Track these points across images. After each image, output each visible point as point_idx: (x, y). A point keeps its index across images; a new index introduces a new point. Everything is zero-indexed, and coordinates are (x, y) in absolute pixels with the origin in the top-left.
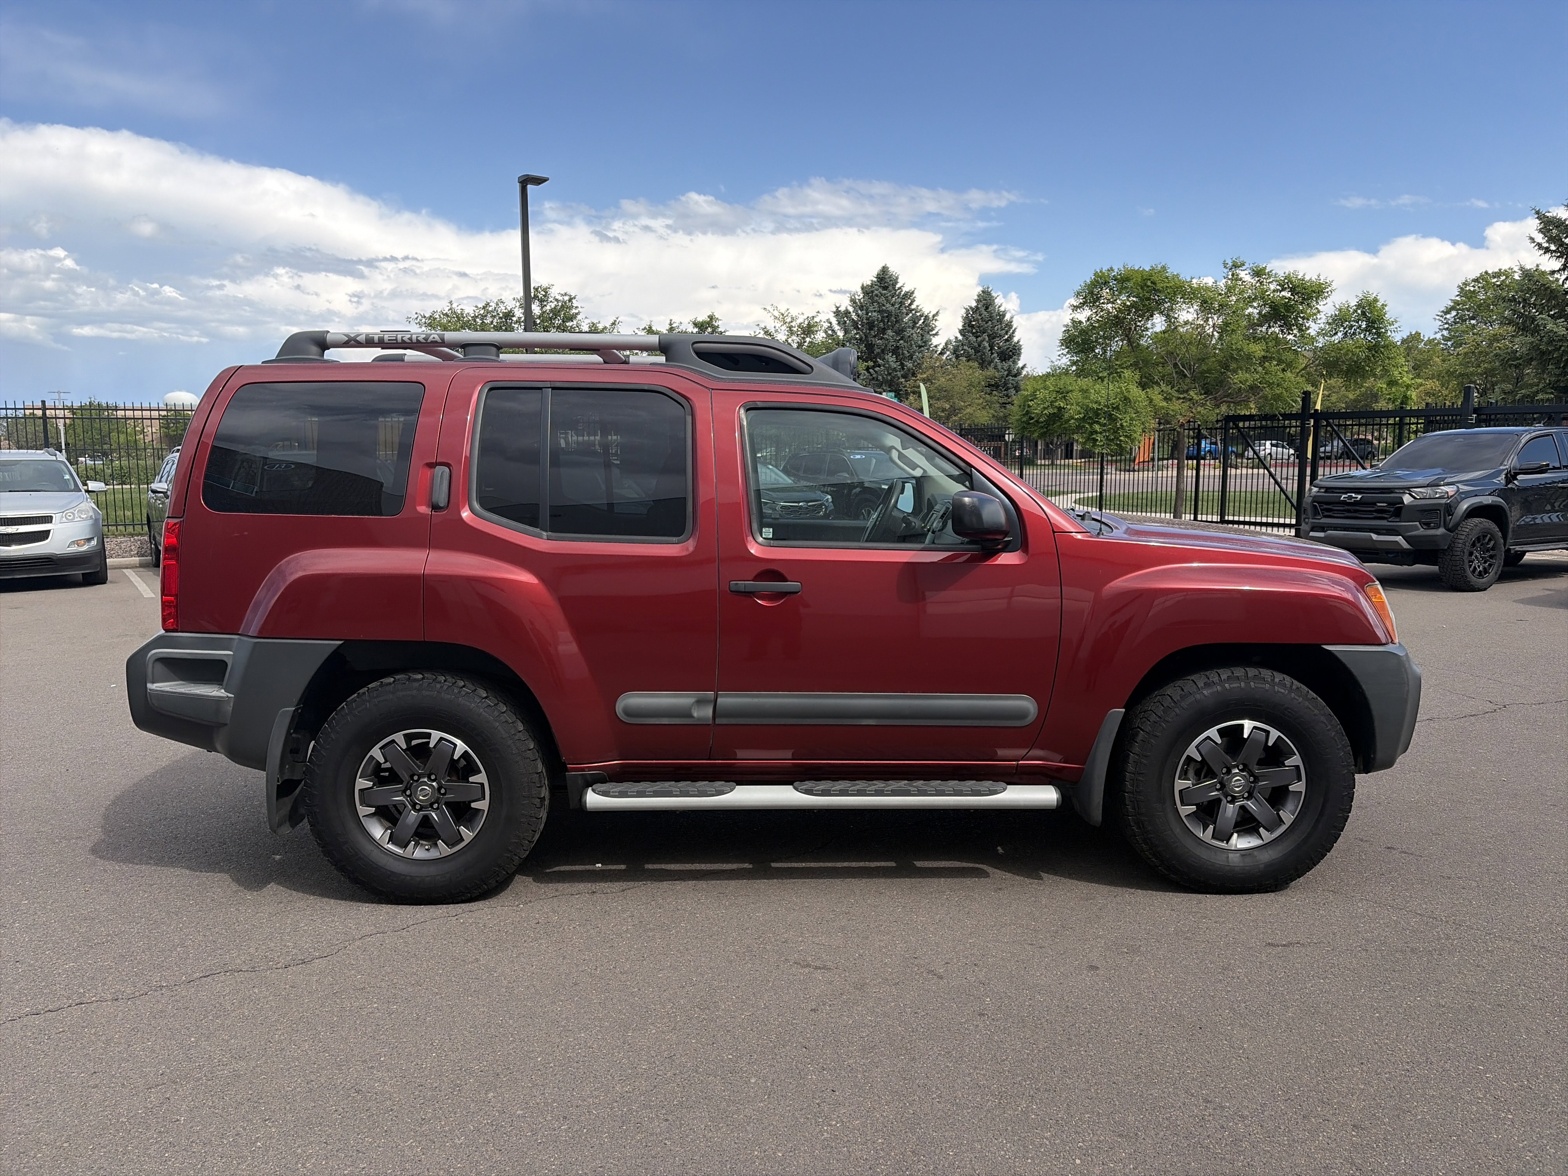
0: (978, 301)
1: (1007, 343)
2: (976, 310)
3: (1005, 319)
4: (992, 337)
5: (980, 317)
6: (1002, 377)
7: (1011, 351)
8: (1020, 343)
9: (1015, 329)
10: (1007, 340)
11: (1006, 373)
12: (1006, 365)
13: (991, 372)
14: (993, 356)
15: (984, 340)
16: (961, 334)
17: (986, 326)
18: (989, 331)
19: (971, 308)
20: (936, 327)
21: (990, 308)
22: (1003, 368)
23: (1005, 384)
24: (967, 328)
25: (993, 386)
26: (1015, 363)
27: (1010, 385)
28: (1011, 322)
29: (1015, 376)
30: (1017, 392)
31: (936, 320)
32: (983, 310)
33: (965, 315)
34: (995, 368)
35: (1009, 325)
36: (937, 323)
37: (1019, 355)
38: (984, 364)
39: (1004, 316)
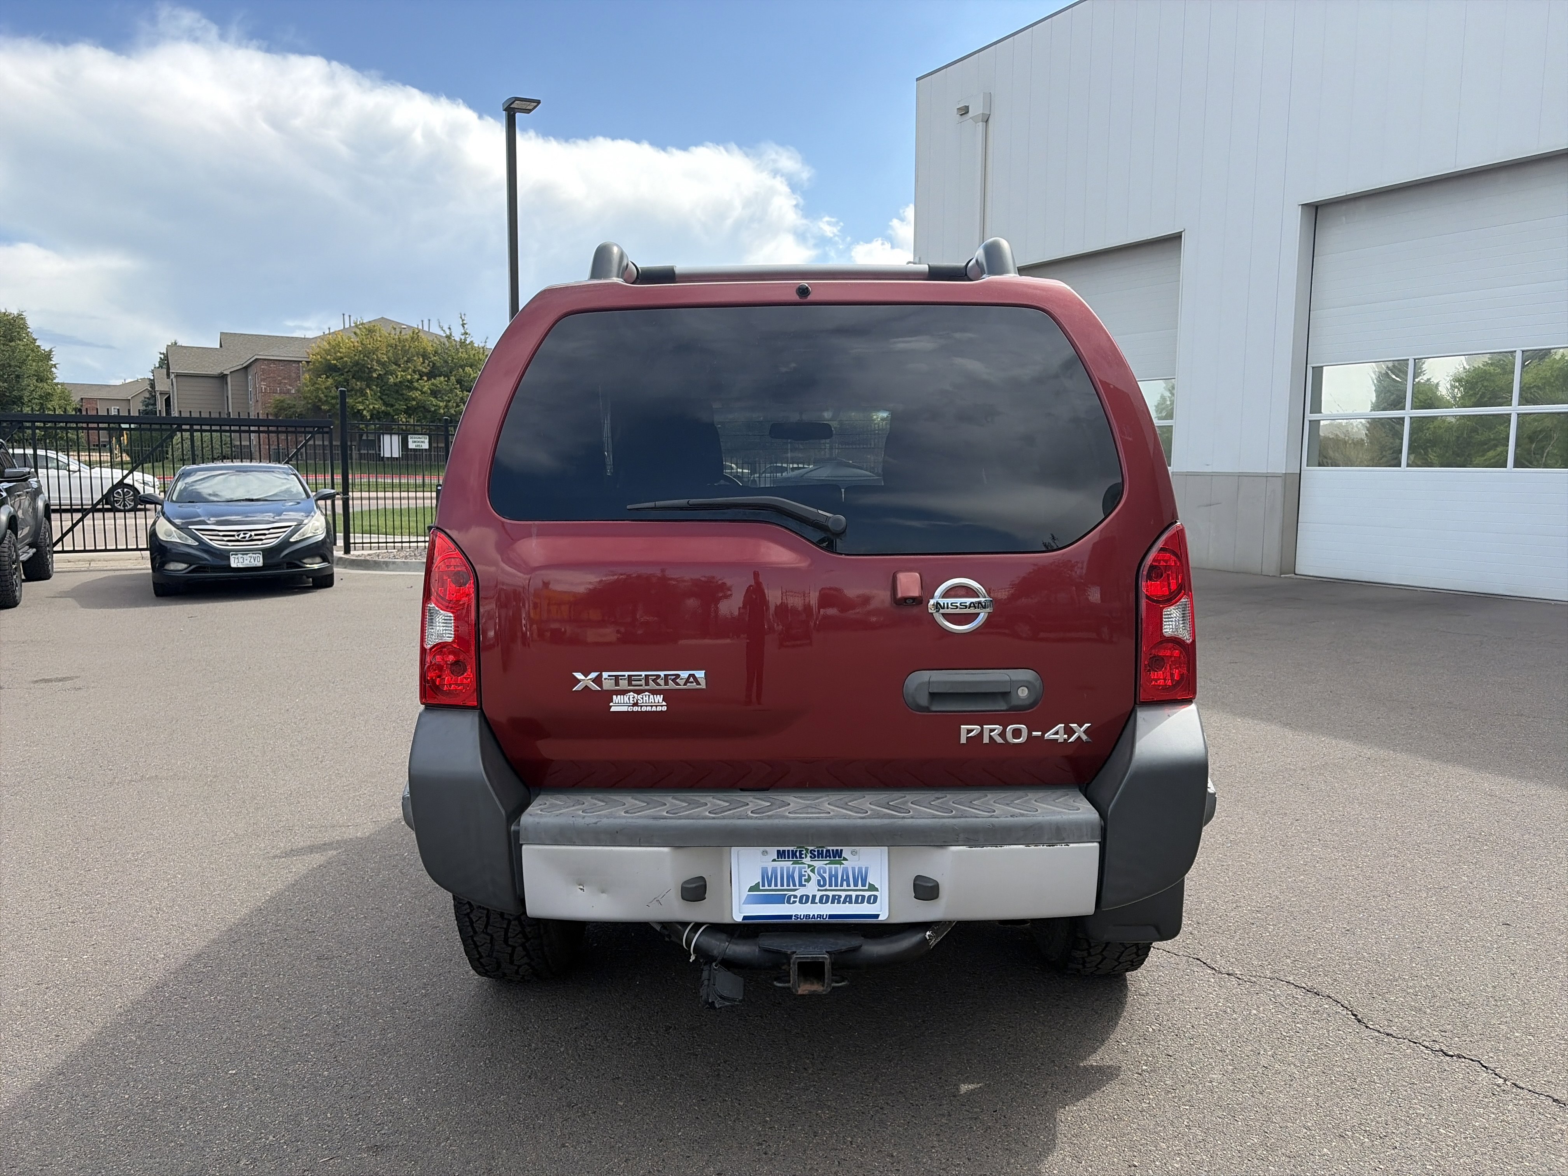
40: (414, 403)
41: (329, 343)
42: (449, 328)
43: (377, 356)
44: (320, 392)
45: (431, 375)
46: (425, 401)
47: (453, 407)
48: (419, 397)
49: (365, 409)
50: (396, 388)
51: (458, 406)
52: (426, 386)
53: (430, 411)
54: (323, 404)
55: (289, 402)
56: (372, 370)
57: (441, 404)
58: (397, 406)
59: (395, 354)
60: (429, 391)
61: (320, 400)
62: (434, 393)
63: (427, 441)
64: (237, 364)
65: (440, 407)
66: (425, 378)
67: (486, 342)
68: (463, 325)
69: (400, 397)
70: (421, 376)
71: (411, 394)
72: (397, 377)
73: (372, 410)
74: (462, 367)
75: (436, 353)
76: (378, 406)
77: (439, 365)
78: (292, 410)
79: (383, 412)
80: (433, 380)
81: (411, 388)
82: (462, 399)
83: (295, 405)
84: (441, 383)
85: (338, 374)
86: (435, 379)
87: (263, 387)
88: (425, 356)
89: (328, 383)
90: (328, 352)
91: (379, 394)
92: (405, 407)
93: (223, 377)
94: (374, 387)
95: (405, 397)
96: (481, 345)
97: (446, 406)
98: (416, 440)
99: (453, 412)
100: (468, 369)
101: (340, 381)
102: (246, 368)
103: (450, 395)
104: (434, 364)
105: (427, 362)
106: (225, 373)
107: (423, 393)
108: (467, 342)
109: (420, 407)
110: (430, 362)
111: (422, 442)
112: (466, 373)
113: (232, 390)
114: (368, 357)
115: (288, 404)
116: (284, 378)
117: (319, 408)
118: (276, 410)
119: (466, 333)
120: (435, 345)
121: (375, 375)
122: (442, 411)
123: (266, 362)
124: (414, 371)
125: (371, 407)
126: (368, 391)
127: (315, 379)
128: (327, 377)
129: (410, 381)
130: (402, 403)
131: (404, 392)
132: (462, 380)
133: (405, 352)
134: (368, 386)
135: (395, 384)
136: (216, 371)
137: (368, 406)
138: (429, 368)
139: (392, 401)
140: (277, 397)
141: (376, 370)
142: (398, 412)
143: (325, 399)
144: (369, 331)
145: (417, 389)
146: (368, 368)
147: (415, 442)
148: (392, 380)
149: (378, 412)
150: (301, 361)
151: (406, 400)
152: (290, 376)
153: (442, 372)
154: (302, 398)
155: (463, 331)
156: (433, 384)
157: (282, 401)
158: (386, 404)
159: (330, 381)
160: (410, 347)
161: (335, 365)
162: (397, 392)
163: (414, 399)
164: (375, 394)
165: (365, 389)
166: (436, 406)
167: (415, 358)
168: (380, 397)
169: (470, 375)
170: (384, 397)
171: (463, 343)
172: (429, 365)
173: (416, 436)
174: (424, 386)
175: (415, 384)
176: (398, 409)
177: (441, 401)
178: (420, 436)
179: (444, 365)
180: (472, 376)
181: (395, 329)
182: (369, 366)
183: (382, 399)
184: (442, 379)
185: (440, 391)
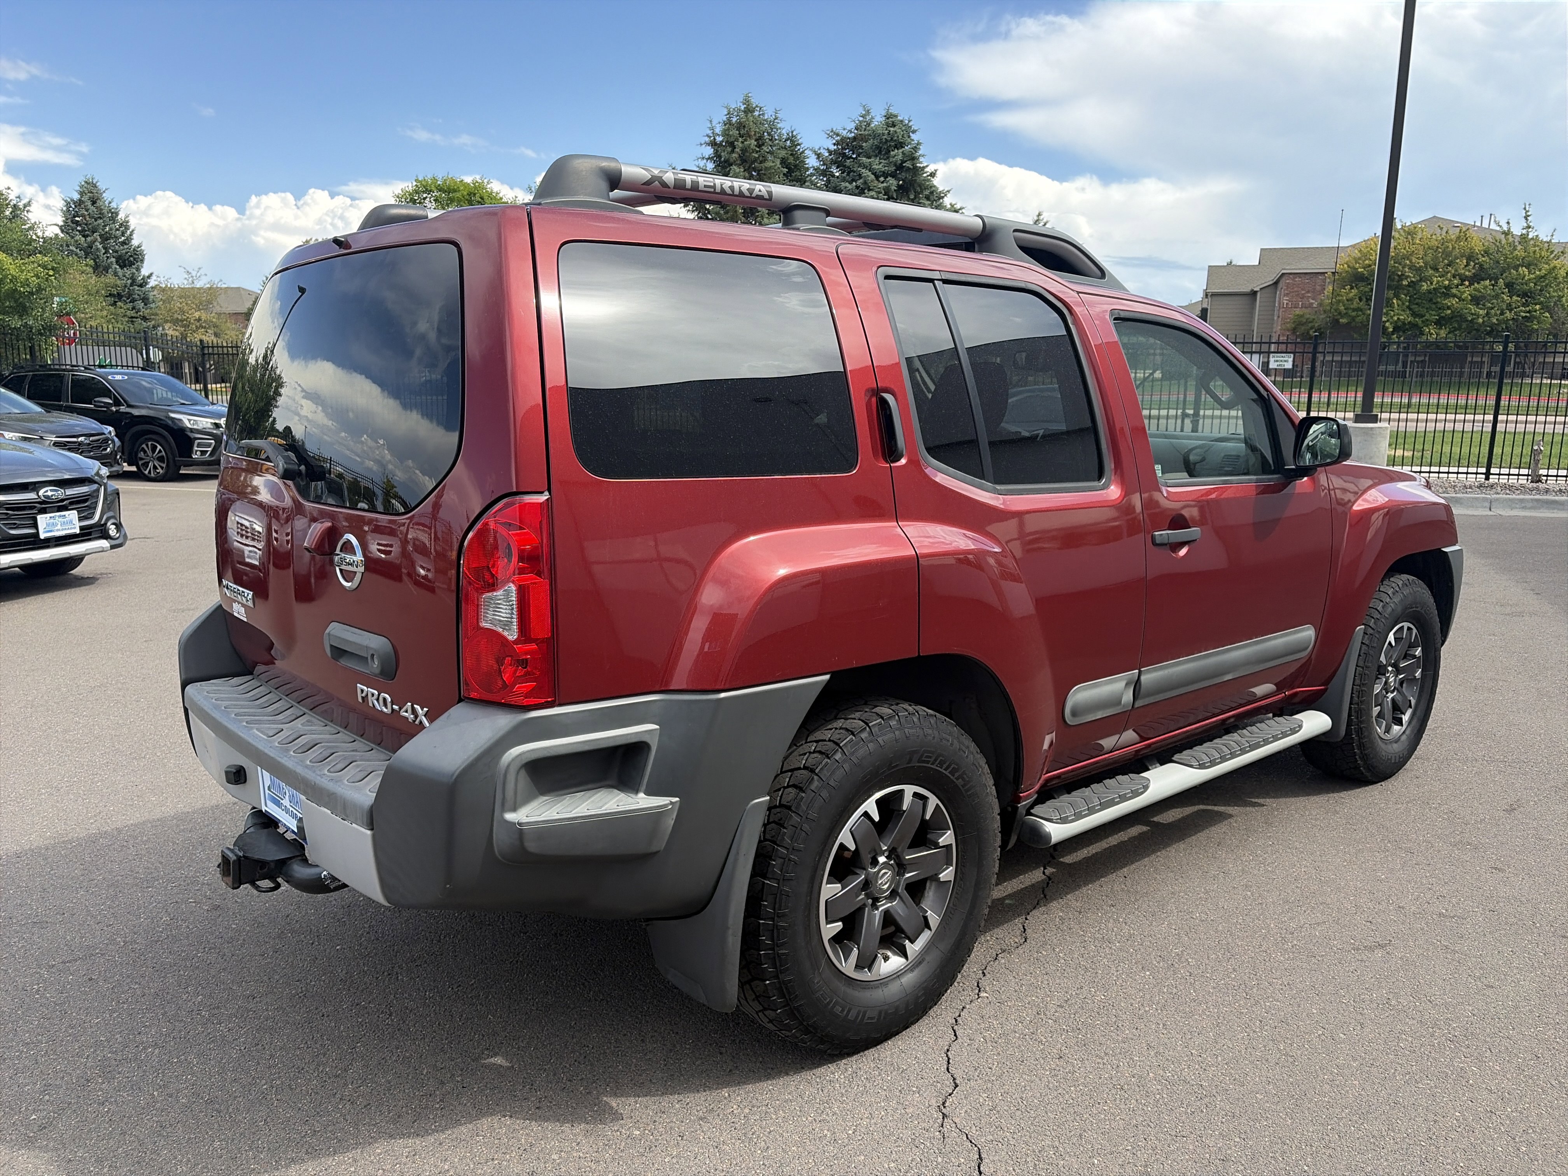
0: (82, 194)
1: (126, 247)
2: (79, 203)
3: (119, 217)
4: (105, 238)
5: (86, 213)
6: (126, 286)
7: (131, 256)
8: (142, 248)
9: (133, 231)
10: (124, 243)
11: (129, 282)
12: (128, 272)
13: (110, 279)
14: (109, 261)
15: (96, 240)
16: (62, 231)
17: (96, 223)
18: (100, 231)
19: (72, 200)
20: (29, 219)
21: (99, 203)
22: (125, 276)
23: (130, 295)
24: (70, 223)
25: (116, 297)
26: (138, 269)
27: (136, 296)
28: (128, 222)
29: (141, 286)
30: (145, 305)
31: (28, 211)
32: (89, 203)
33: (65, 209)
34: (116, 274)
35: (125, 225)
36: (30, 215)
37: (142, 261)
38: (99, 269)
39: (117, 214)
40: (1449, 312)
41: (1360, 251)
42: (1508, 223)
43: (1411, 262)
44: (1341, 304)
45: (1476, 278)
46: (1462, 309)
47: (1496, 315)
48: (1456, 306)
49: (1388, 321)
50: (1431, 296)
51: (1502, 314)
52: (1467, 292)
53: (1467, 321)
54: (1342, 317)
55: (1308, 316)
56: (1402, 277)
57: (1481, 312)
58: (1427, 316)
59: (1435, 258)
60: (1470, 298)
61: (1340, 313)
62: (1476, 300)
63: (1291, 360)
64: (1269, 280)
65: (1478, 316)
66: (1467, 283)
67: (1552, 236)
68: (1526, 218)
69: (1434, 306)
70: (1463, 280)
71: (1446, 301)
72: (1431, 283)
73: (1396, 322)
74: (1516, 268)
75: (1486, 253)
76: (1405, 317)
77: (1488, 266)
78: (1310, 325)
79: (1410, 323)
80: (1476, 285)
81: (1447, 295)
82: (1509, 305)
83: (1314, 319)
84: (1485, 287)
85: (1364, 284)
86: (1478, 283)
87: (1285, 302)
88: (1470, 258)
89: (1351, 295)
90: (1356, 260)
91: (1407, 304)
92: (1437, 317)
93: (1254, 293)
94: (1403, 296)
95: (1439, 306)
96: (1548, 239)
97: (1487, 314)
98: (1278, 359)
99: (1495, 321)
100: (1523, 270)
101: (1365, 292)
102: (1276, 283)
103: (1495, 301)
104: (1481, 266)
105: (1472, 263)
106: (1255, 289)
107: (1460, 299)
108: (1530, 236)
109: (1456, 316)
110: (1476, 264)
111: (1285, 361)
112: (1520, 274)
113: (1260, 306)
114: (1400, 264)
115: (1307, 319)
116: (1308, 292)
117: (1337, 321)
118: (1293, 326)
119: (1529, 227)
120: (1486, 244)
121: (1405, 283)
122: (1481, 320)
123: (1291, 276)
124: (1454, 276)
125: (1395, 318)
126: (1395, 301)
127: (1338, 290)
128: (1352, 288)
129: (1448, 288)
130: (1434, 313)
131: (1439, 300)
132: (1513, 283)
133: (1447, 254)
134: (1397, 296)
135: (1429, 292)
136: (1247, 289)
137: (1392, 317)
138: (1473, 271)
139: (1423, 311)
140: (1298, 312)
141: (1409, 276)
142: (1427, 323)
143: (1345, 311)
144: (1409, 233)
145: (1454, 296)
146: (1398, 275)
147: (1277, 361)
148: (1425, 287)
149: (1404, 324)
150: (1326, 273)
151: (1440, 309)
152: (1314, 289)
153: (1490, 275)
154: (1322, 312)
155: (1525, 225)
156: (1475, 290)
157: (1302, 316)
158: (1414, 314)
159: (1354, 291)
160: (1454, 248)
161: (1362, 274)
162: (1431, 300)
163: (1449, 308)
164: (1403, 304)
165: (1392, 299)
166: (1475, 314)
167: (1458, 261)
168: (1408, 307)
169: (1525, 276)
170: (1413, 307)
171: (1524, 238)
172: (1474, 268)
173: (1279, 355)
174: (1465, 292)
175: (1454, 291)
176: (1427, 320)
177: (1481, 309)
178: (1283, 355)
179: (1494, 267)
180: (1526, 278)
181: (1441, 229)
182: (1400, 273)
183: (1410, 309)
184: (1487, 282)
185: (1484, 297)
